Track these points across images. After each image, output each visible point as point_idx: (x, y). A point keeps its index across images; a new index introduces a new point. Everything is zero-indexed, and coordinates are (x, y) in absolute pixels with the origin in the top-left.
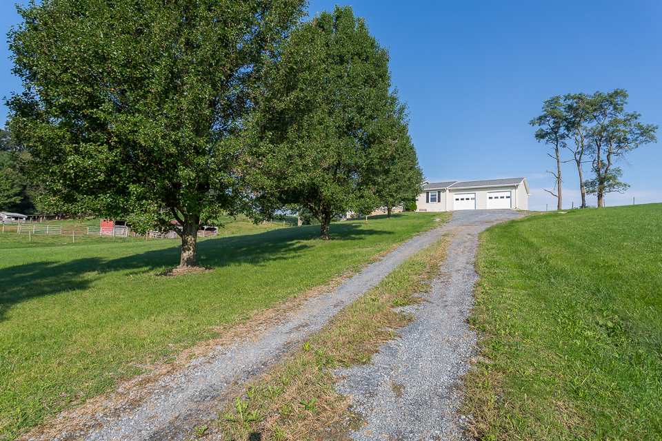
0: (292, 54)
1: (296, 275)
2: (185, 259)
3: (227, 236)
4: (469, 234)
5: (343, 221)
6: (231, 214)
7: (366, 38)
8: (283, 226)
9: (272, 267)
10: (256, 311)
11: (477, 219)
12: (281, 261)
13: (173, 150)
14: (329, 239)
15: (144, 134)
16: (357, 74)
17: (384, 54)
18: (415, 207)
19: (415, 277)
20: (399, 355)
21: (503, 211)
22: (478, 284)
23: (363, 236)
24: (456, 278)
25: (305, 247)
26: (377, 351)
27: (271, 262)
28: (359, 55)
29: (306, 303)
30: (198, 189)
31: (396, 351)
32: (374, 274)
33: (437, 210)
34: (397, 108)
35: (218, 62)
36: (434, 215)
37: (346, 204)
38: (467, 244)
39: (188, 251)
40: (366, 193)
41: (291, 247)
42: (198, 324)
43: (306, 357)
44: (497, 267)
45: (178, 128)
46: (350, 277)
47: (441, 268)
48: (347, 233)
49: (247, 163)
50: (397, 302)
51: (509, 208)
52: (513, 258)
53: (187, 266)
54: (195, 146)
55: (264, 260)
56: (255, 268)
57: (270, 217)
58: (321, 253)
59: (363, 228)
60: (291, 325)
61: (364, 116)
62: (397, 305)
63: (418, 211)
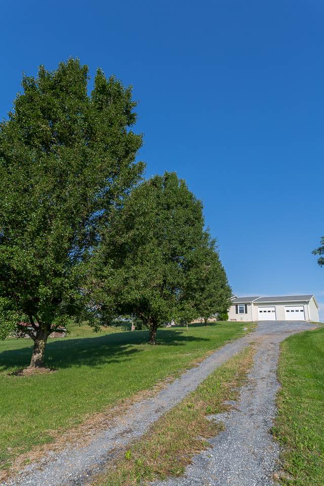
0: (131, 205)
1: (126, 378)
2: (35, 360)
3: (72, 338)
4: (271, 343)
5: (168, 327)
6: (77, 322)
7: (187, 192)
8: (119, 330)
9: (106, 370)
10: (88, 415)
11: (278, 329)
12: (115, 364)
13: (37, 273)
14: (156, 344)
15: (17, 261)
16: (179, 217)
17: (199, 203)
18: (227, 317)
19: (226, 385)
20: (209, 466)
21: (299, 322)
22: (280, 394)
23: (184, 342)
24: (261, 386)
25: (135, 351)
26: (190, 463)
27: (106, 364)
28: (181, 204)
29: (131, 407)
30: (52, 302)
31: (208, 463)
32: (192, 380)
33: (245, 320)
34: (209, 241)
35: (78, 211)
36: (243, 324)
37: (170, 315)
38: (270, 352)
39: (38, 353)
40: (187, 306)
41: (124, 351)
42: (37, 427)
43: (127, 467)
44: (296, 376)
45: (43, 257)
46: (171, 382)
47: (249, 376)
48: (171, 339)
49: (92, 283)
50: (209, 410)
51: (304, 320)
52: (309, 367)
53: (36, 367)
54: (54, 270)
55: (100, 363)
56: (93, 370)
57: (109, 324)
58: (148, 357)
59: (185, 334)
60: (117, 430)
61: (185, 246)
62: (209, 412)
63: (229, 320)
